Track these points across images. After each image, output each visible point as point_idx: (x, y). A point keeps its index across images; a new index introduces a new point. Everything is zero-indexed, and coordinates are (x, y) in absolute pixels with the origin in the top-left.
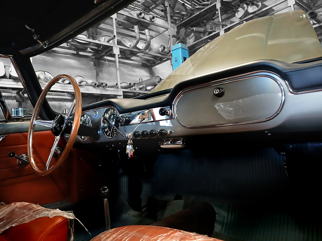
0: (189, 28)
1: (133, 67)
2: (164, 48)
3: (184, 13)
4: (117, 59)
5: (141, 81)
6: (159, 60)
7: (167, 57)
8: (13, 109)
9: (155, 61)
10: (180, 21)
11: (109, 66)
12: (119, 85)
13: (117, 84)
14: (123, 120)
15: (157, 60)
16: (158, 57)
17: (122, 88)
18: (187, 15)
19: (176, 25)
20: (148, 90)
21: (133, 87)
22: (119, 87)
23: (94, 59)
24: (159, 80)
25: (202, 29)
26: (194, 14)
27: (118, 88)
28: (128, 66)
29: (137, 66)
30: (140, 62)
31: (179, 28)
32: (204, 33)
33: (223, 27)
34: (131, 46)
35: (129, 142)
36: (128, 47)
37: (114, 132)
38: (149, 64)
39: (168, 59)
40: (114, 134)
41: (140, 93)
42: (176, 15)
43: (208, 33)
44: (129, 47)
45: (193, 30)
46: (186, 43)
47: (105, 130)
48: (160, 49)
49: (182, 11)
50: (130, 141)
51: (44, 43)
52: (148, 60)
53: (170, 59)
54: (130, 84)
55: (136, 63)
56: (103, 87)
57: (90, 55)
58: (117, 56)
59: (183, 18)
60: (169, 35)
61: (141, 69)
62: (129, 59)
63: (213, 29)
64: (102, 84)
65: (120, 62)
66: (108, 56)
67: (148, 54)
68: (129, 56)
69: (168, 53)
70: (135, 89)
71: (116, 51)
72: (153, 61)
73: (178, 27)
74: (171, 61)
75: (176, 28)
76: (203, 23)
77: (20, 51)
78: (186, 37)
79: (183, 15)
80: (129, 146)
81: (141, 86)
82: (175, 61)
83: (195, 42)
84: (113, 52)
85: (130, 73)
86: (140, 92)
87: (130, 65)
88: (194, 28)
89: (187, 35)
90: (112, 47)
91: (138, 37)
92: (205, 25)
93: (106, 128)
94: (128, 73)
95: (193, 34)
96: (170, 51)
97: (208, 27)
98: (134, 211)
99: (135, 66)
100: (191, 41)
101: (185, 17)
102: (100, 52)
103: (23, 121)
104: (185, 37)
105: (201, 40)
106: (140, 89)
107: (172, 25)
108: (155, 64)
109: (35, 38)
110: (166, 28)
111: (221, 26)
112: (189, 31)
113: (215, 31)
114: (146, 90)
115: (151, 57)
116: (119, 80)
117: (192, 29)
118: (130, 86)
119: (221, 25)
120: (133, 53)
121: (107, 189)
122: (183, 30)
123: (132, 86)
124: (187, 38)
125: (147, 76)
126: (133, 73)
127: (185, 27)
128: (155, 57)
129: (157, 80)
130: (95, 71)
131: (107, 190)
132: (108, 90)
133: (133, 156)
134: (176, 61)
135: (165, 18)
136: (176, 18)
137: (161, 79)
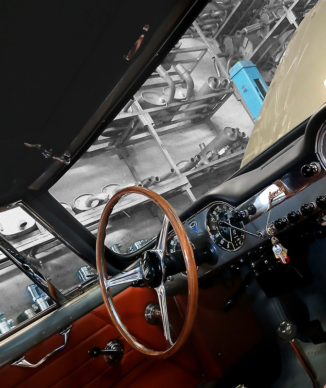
0: (238, 33)
1: (181, 132)
2: (216, 80)
3: (217, 13)
4: (154, 132)
5: (203, 147)
6: (215, 103)
7: (226, 92)
8: (29, 288)
9: (210, 106)
10: (217, 29)
11: (143, 148)
12: (177, 170)
13: (172, 170)
14: (246, 213)
15: (212, 103)
16: (211, 98)
17: (182, 171)
18: (224, 15)
19: (213, 37)
20: (223, 156)
21: (199, 163)
22: (178, 172)
23: (114, 148)
24: (232, 132)
25: (257, 25)
26: (233, 7)
27: (176, 175)
28: (174, 133)
29: (185, 128)
30: (187, 120)
31: (221, 40)
32: (263, 28)
33: (288, 8)
34: (164, 102)
35: (273, 241)
36: (162, 106)
37: (237, 238)
38: (203, 116)
39: (229, 95)
40: (239, 241)
41: (213, 166)
42: (207, 21)
43: (268, 27)
44: (162, 104)
45: (245, 33)
46: (242, 57)
47: (220, 244)
48: (211, 85)
49: (211, 11)
50: (274, 239)
51: (63, 157)
52: (199, 111)
53: (233, 92)
54: (192, 160)
55: (182, 123)
56: (154, 184)
57: (106, 145)
58: (151, 127)
59: (219, 22)
60: (213, 58)
61: (194, 129)
62: (169, 123)
63: (273, 16)
64: (150, 180)
65: (160, 134)
66: (136, 134)
67: (196, 101)
68: (168, 119)
69: (225, 86)
70: (202, 164)
71: (146, 120)
72: (208, 108)
73: (217, 39)
74: (235, 95)
75: (215, 41)
76: (252, 15)
77: (31, 187)
78: (238, 48)
79: (217, 17)
80: (276, 247)
81: (209, 155)
82: (244, 92)
83: (256, 50)
84: (141, 123)
85: (180, 143)
86: (212, 164)
87: (175, 131)
88: (246, 29)
89: (238, 45)
90: (137, 116)
91: (169, 82)
92: (258, 17)
93: (219, 239)
94: (177, 144)
95: (246, 39)
96: (226, 81)
97: (266, 17)
98: (315, 344)
99: (182, 129)
100: (248, 51)
101: (222, 18)
102: (120, 134)
103: (84, 292)
104: (236, 48)
105: (263, 42)
106: (210, 159)
107: (209, 39)
108: (211, 111)
109: (47, 156)
110: (202, 50)
111: (284, 7)
112: (239, 36)
113: (278, 20)
114: (219, 157)
115: (201, 104)
116: (172, 162)
117: (242, 32)
118: (193, 163)
119: (283, 5)
120: (172, 111)
121: (288, 324)
122: (228, 40)
123: (197, 162)
124: (240, 49)
125: (208, 136)
126: (185, 142)
127: (228, 34)
128: (208, 101)
129: (229, 134)
130: (126, 166)
131: (288, 326)
132: (163, 186)
133: (288, 260)
134: (246, 91)
135: (190, 34)
136: (209, 26)
137: (233, 130)
